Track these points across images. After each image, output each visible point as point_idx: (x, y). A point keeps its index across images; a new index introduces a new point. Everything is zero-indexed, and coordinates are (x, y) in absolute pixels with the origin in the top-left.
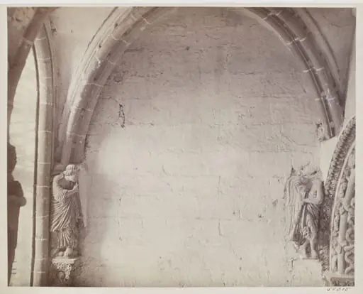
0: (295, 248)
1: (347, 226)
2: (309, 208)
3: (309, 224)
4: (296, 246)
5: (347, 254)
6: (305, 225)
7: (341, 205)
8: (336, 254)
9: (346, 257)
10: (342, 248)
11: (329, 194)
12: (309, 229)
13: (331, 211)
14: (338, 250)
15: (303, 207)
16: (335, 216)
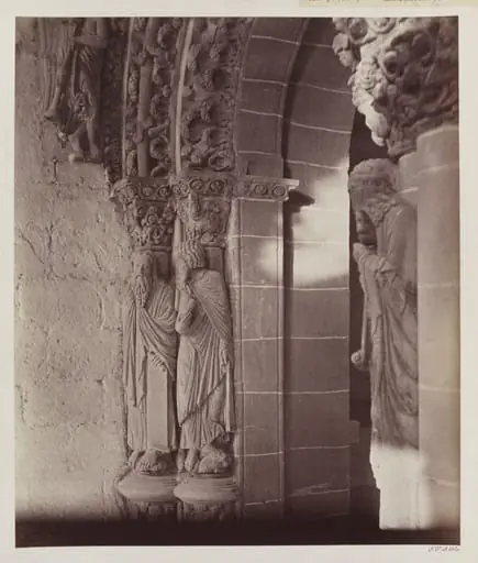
0: (59, 139)
1: (153, 89)
2: (84, 55)
3: (84, 88)
4: (61, 134)
5: (154, 142)
6: (77, 90)
7: (141, 46)
8: (134, 147)
9: (152, 148)
10: (145, 132)
11: (119, 31)
12: (86, 97)
13: (123, 67)
14: (138, 138)
15: (71, 53)
16: (130, 75)
